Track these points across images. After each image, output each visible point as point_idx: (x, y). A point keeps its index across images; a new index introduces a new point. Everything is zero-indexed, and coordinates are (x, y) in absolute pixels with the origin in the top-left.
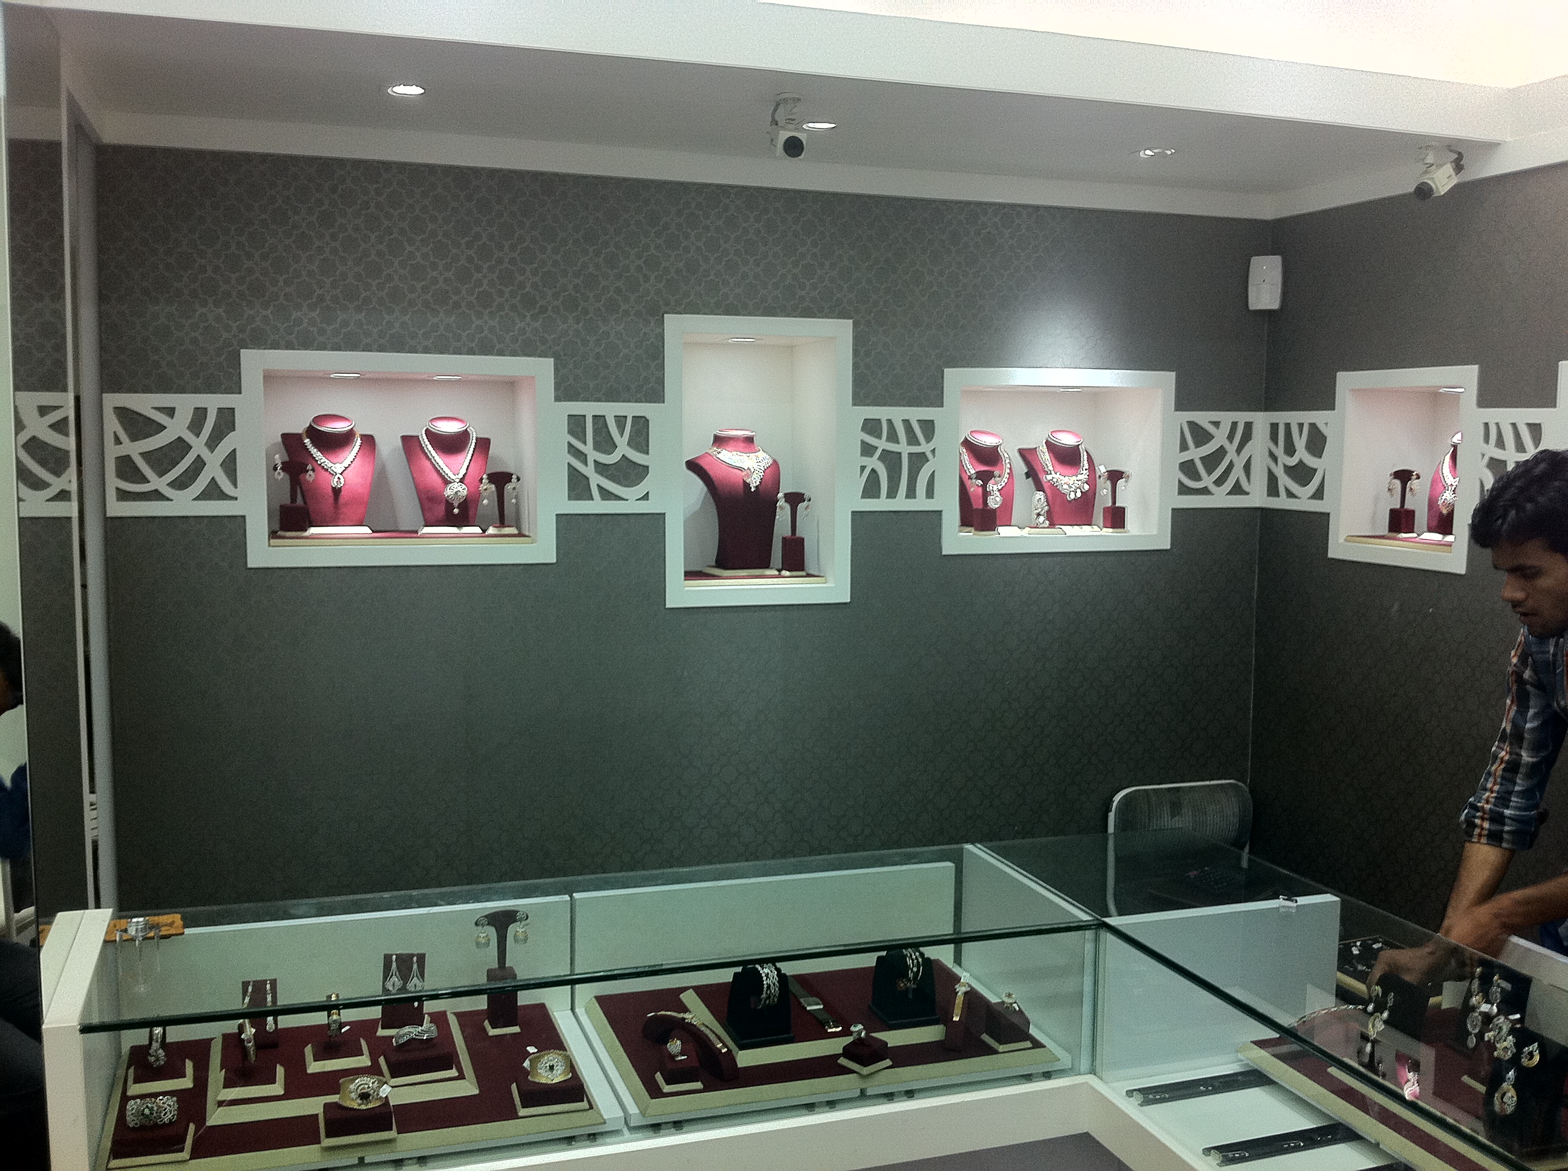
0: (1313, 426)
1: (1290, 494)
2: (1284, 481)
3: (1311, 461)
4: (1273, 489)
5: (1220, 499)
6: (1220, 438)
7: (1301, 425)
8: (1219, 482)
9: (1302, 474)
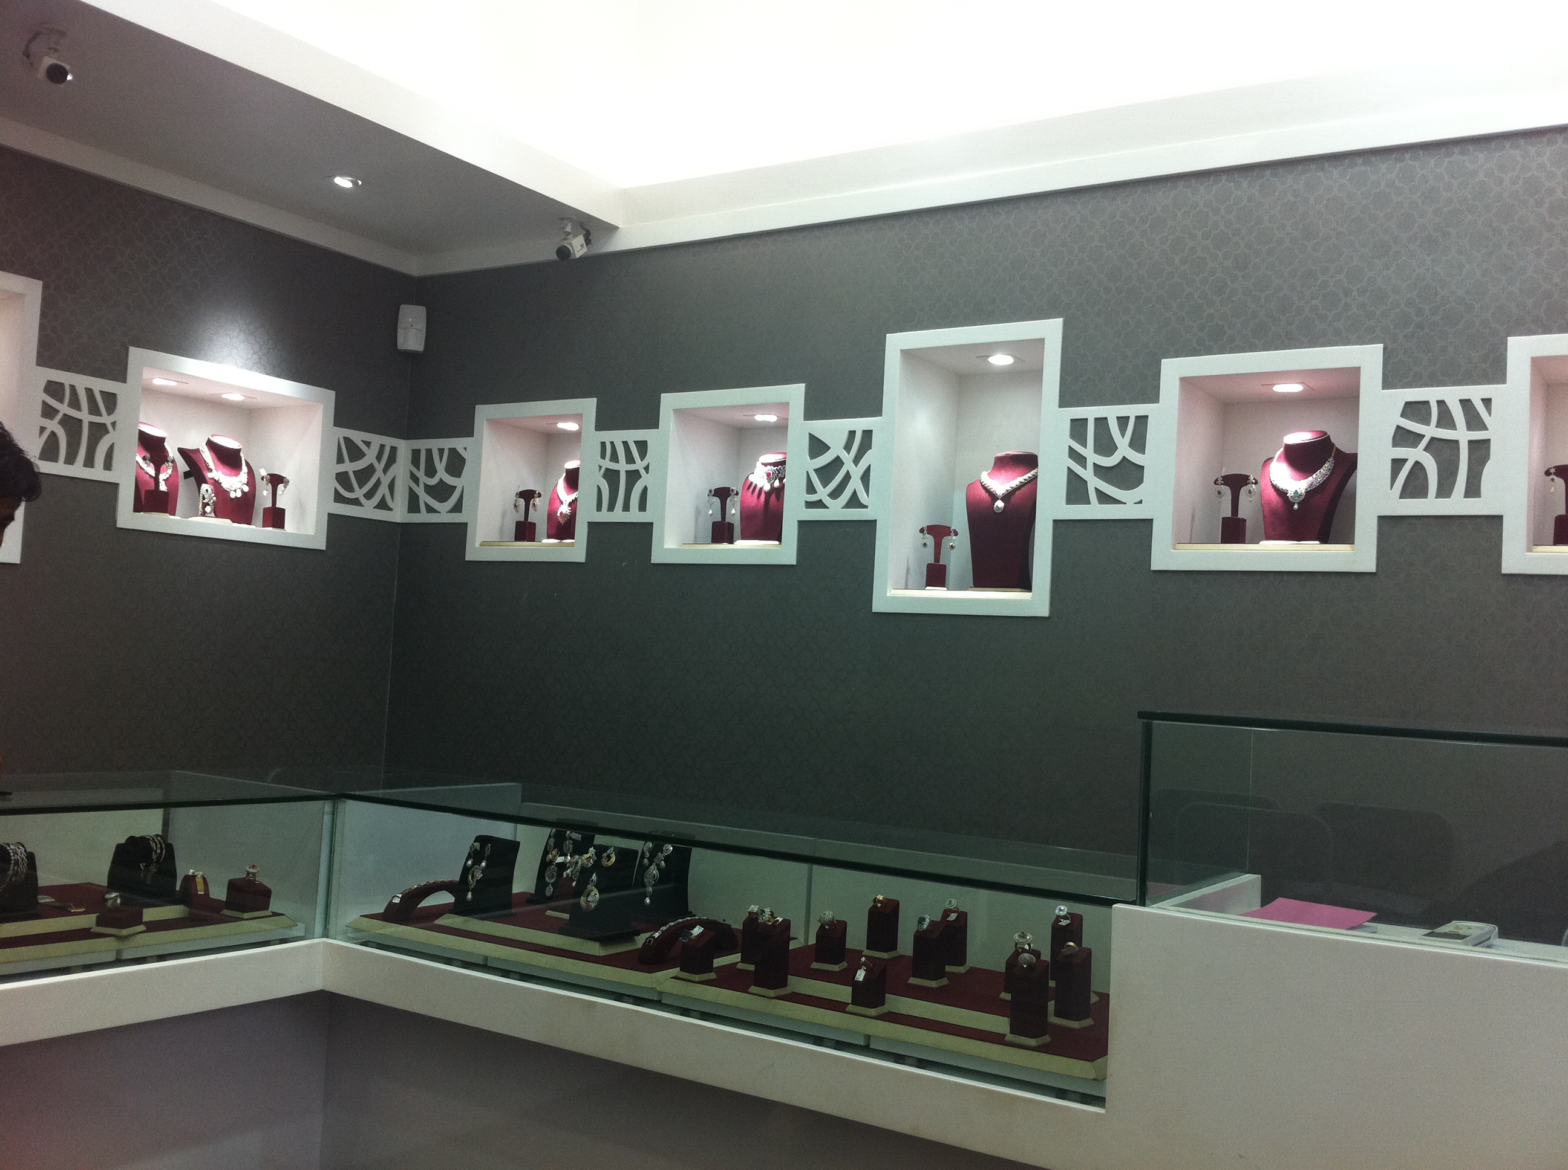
0: (453, 452)
1: (430, 510)
2: (424, 498)
3: (450, 480)
4: (413, 505)
5: (368, 511)
6: (370, 457)
7: (441, 451)
8: (369, 495)
9: (442, 492)
